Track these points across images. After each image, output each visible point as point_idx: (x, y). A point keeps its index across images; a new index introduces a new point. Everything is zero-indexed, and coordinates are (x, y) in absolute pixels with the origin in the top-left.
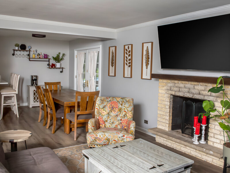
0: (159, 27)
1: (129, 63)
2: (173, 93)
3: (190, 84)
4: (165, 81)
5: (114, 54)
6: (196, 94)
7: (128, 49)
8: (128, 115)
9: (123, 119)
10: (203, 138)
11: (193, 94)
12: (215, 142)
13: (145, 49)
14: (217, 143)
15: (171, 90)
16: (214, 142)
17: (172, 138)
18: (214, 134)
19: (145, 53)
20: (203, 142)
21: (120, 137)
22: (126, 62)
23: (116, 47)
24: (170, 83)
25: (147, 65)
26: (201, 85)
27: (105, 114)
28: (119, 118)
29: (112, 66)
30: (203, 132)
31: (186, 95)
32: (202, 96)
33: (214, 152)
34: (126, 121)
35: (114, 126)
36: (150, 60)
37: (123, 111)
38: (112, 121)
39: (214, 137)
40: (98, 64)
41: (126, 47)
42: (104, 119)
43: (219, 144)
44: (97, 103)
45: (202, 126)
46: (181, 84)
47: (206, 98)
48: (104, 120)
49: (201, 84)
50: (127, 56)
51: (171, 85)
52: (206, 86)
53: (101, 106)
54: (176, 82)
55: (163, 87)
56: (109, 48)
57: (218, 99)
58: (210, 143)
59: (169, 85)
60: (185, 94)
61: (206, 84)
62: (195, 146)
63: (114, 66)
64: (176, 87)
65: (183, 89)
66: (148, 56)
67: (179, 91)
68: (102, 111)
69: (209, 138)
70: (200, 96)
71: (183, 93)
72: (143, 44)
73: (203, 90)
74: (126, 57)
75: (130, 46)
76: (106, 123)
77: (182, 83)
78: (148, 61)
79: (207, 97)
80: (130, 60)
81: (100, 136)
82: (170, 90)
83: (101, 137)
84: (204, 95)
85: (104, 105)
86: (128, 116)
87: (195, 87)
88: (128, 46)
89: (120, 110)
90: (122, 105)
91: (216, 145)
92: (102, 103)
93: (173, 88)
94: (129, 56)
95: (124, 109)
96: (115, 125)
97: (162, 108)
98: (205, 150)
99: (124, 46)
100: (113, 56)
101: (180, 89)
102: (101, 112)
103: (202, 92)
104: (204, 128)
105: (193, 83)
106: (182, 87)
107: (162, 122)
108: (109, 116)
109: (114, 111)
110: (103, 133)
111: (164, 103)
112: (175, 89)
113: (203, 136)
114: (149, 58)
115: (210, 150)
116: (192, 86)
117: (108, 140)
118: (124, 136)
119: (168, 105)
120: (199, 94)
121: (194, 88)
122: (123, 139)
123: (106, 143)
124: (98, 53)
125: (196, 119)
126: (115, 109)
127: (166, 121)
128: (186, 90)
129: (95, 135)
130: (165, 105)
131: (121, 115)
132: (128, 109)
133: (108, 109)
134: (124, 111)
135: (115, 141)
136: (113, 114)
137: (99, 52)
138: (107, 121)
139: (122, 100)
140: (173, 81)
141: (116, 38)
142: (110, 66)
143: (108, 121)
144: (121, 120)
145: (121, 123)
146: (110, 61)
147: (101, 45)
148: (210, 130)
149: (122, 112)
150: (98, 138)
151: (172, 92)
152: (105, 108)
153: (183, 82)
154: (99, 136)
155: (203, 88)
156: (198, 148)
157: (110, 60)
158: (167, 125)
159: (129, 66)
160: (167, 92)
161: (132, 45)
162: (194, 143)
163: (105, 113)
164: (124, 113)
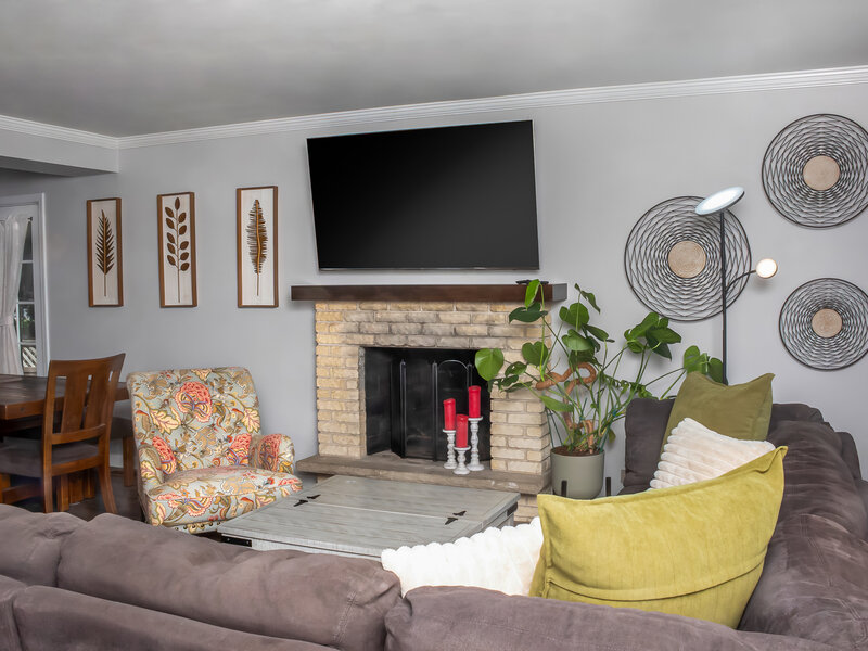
0: (311, 142)
1: (184, 256)
2: (370, 341)
3: (424, 310)
4: (338, 307)
5: (113, 227)
6: (444, 336)
7: (174, 209)
8: (246, 420)
9: (234, 436)
10: (475, 457)
11: (437, 336)
12: (511, 460)
13: (247, 208)
14: (516, 460)
15: (362, 333)
16: (508, 460)
17: (385, 472)
18: (507, 437)
19: (246, 221)
20: (476, 466)
21: (260, 487)
22: (166, 252)
23: (118, 201)
24: (355, 312)
25: (258, 258)
26: (457, 310)
27: (173, 427)
28: (221, 434)
29: (106, 270)
30: (475, 439)
31: (413, 341)
32: (462, 339)
33: (518, 483)
34: (244, 442)
35: (208, 461)
36: (269, 244)
37: (230, 409)
38: (200, 447)
39: (508, 447)
40: (31, 264)
41: (168, 203)
42: (172, 444)
43: (521, 461)
44: (134, 393)
45: (469, 424)
46: (393, 311)
47: (476, 344)
48: (174, 448)
49: (459, 305)
50: (174, 233)
51: (363, 316)
52: (474, 310)
53: (155, 403)
54: (377, 306)
55: (332, 325)
56: (89, 203)
57: (510, 341)
58: (496, 465)
59: (355, 317)
60: (410, 338)
61: (474, 306)
62: (461, 479)
63: (114, 270)
64: (379, 321)
65: (401, 326)
66: (262, 230)
67: (391, 332)
68: (159, 418)
69: (494, 452)
70: (457, 339)
71: (403, 338)
72: (238, 191)
73: (466, 324)
74: (170, 237)
75: (185, 200)
76: (182, 456)
77: (400, 309)
78: (263, 247)
79: (479, 339)
80: (184, 245)
81: (197, 493)
82: (360, 332)
83: (202, 495)
84: (471, 337)
85: (163, 398)
86: (246, 423)
87: (442, 316)
88: (175, 197)
89: (220, 409)
90: (221, 391)
91: (514, 467)
92: (156, 392)
93: (367, 326)
94: (183, 230)
95: (233, 403)
96: (211, 458)
97: (332, 390)
98: (493, 483)
99: (159, 198)
100: (106, 235)
101: (393, 327)
102: (156, 422)
103: (464, 328)
104: (475, 427)
105: (433, 306)
106: (399, 320)
107: (335, 433)
108: (189, 433)
109: (201, 413)
110: (204, 484)
111: (338, 373)
112: (376, 328)
113: (475, 449)
114: (264, 238)
115: (506, 480)
116: (432, 315)
117: (226, 501)
118: (271, 481)
119: (354, 379)
120: (455, 334)
121: (439, 320)
122: (271, 491)
123: (218, 514)
124: (30, 224)
125: (450, 407)
126: (201, 407)
127: (351, 427)
128: (413, 327)
129: (180, 494)
130: (345, 380)
131: (225, 425)
132: (244, 401)
133: (178, 411)
134: (234, 410)
135: (246, 502)
136: (199, 423)
137: (31, 219)
138: (182, 449)
139: (217, 377)
140: (365, 305)
141: (116, 168)
142: (96, 270)
143: (189, 449)
144: (229, 439)
145: (230, 450)
146: (95, 251)
147: (43, 195)
148: (493, 430)
149: (227, 413)
150: (191, 500)
151: (366, 337)
152: (167, 409)
153: (401, 305)
154: (193, 495)
155: (465, 317)
156: (473, 482)
157: (94, 247)
158: (356, 441)
159: (184, 267)
160: (350, 341)
161: (192, 195)
162: (457, 473)
163: (170, 423)
164: (234, 416)
